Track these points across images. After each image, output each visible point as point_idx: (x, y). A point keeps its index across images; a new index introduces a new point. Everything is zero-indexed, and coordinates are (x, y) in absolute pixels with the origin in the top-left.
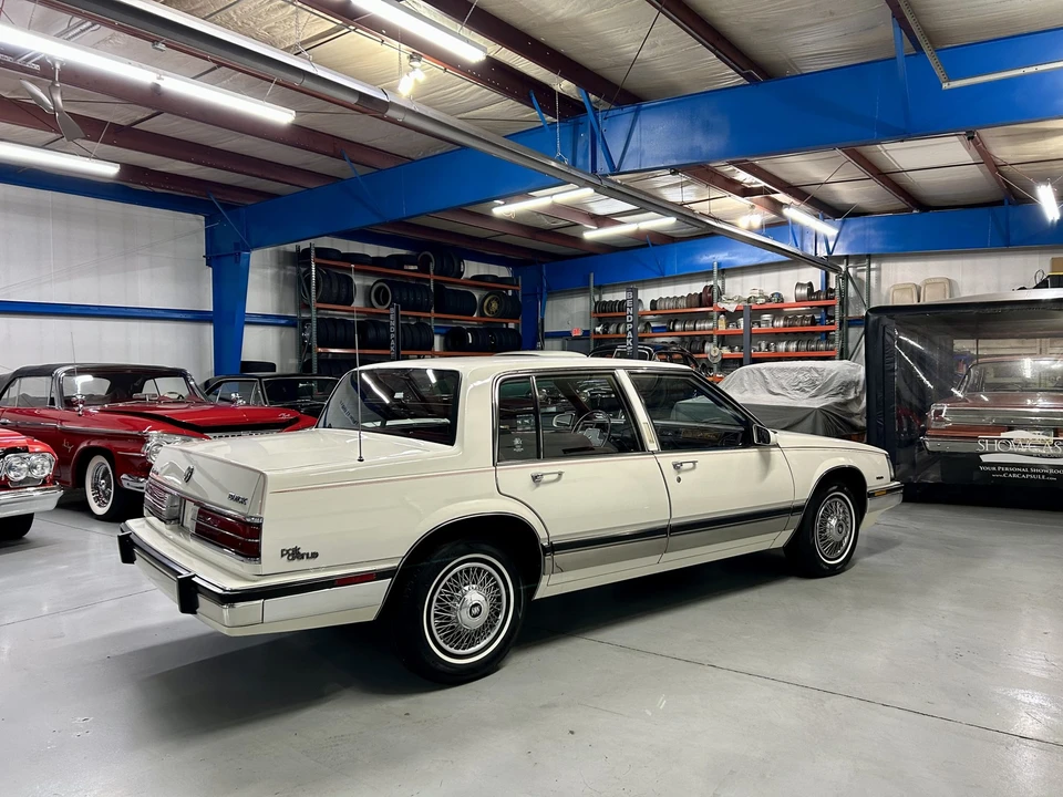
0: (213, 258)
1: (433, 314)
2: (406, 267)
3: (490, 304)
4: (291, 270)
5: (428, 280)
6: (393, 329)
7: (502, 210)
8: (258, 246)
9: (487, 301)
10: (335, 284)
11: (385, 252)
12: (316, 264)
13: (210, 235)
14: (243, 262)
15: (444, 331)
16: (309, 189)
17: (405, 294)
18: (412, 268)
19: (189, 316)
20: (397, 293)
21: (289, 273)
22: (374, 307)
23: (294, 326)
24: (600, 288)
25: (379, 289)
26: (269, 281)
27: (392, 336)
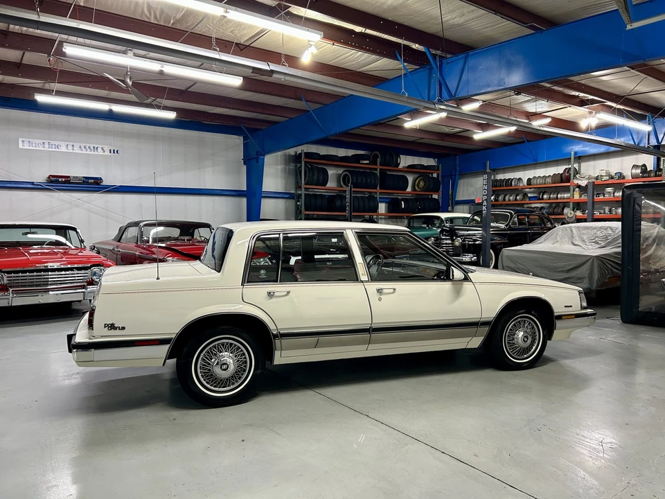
0: (247, 160)
1: (378, 190)
2: (361, 162)
3: (419, 183)
4: (292, 166)
5: (376, 169)
6: (348, 200)
7: (410, 124)
8: (269, 152)
9: (417, 181)
10: (316, 173)
11: (350, 153)
12: (305, 162)
13: (246, 146)
14: (260, 161)
15: (387, 200)
16: (291, 118)
17: (360, 179)
18: (365, 162)
19: (233, 193)
20: (355, 178)
21: (291, 168)
22: (342, 187)
23: (293, 198)
24: (495, 170)
25: (346, 175)
26: (280, 172)
27: (347, 204)
